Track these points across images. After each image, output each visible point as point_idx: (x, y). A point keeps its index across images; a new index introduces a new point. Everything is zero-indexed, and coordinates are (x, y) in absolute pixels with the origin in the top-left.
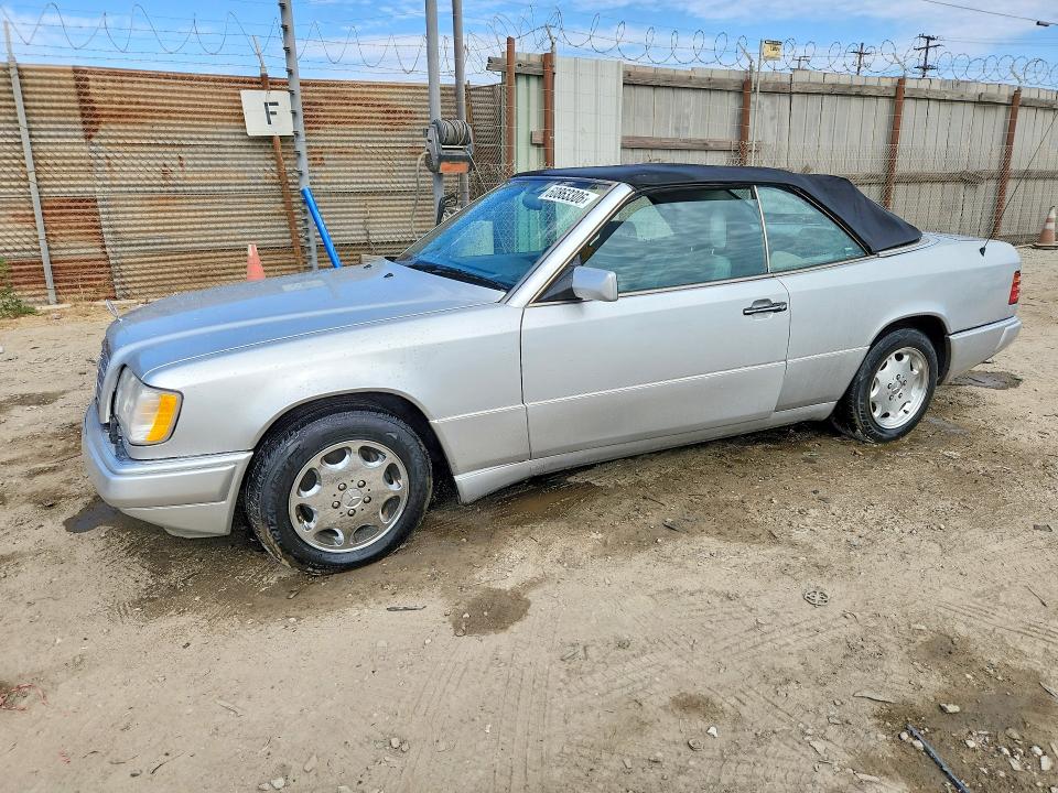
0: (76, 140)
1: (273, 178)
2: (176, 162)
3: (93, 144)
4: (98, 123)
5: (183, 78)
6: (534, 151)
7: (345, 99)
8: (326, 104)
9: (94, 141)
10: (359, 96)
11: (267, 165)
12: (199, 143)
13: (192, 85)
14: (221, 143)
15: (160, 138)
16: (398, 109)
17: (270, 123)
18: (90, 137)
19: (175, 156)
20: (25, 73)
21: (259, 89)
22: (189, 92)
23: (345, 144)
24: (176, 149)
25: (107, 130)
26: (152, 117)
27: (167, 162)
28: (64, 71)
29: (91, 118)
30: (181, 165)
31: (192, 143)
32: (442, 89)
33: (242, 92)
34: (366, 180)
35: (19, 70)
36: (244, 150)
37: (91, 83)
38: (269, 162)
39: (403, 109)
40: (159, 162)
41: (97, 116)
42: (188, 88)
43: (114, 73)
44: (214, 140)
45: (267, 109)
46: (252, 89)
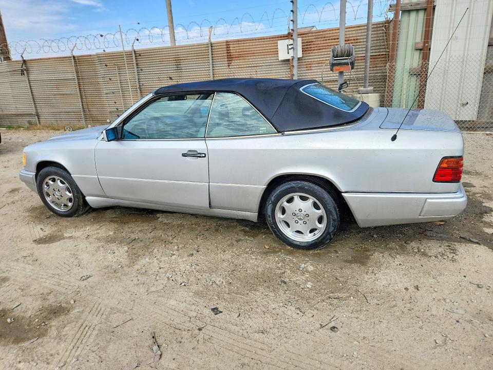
0: (225, 67)
1: (289, 77)
2: (254, 73)
3: (230, 68)
4: (232, 60)
5: (261, 39)
6: (417, 54)
7: (325, 37)
8: (316, 41)
9: (230, 67)
10: (331, 35)
11: (287, 72)
12: (263, 64)
13: (263, 42)
14: (271, 64)
15: (250, 64)
16: (350, 39)
17: (288, 53)
18: (229, 66)
19: (254, 70)
20: (214, 45)
21: (287, 39)
22: (263, 44)
23: (321, 59)
24: (255, 68)
25: (235, 63)
26: (248, 56)
27: (252, 73)
28: (224, 43)
29: (230, 58)
30: (256, 74)
31: (260, 65)
32: (373, 25)
33: (279, 42)
34: (329, 75)
35: (211, 44)
36: (279, 66)
37: (231, 46)
38: (288, 70)
39: (353, 38)
40: (249, 73)
41: (231, 58)
42: (262, 43)
43: (238, 41)
44: (268, 63)
45: (288, 47)
46: (281, 40)
